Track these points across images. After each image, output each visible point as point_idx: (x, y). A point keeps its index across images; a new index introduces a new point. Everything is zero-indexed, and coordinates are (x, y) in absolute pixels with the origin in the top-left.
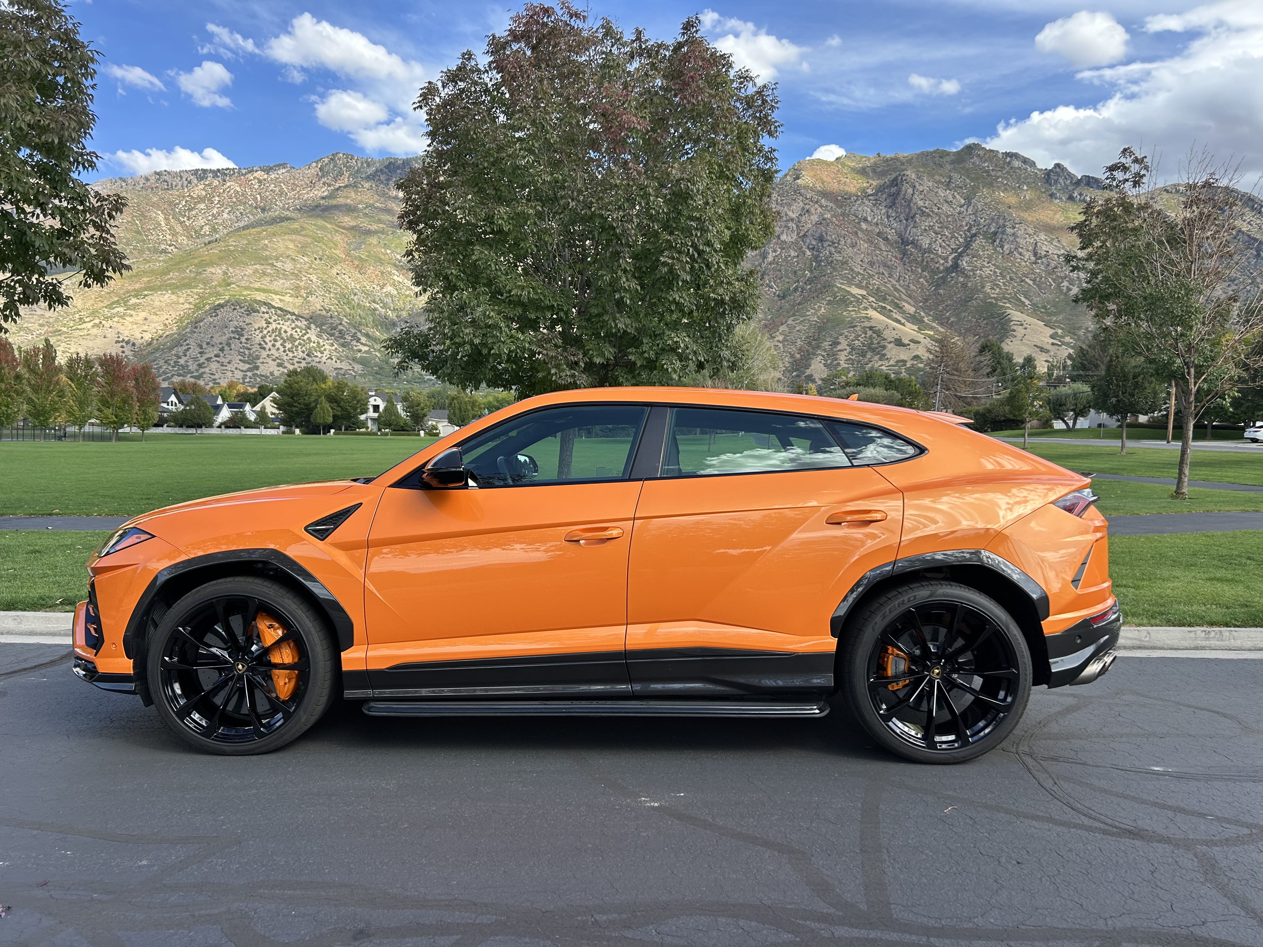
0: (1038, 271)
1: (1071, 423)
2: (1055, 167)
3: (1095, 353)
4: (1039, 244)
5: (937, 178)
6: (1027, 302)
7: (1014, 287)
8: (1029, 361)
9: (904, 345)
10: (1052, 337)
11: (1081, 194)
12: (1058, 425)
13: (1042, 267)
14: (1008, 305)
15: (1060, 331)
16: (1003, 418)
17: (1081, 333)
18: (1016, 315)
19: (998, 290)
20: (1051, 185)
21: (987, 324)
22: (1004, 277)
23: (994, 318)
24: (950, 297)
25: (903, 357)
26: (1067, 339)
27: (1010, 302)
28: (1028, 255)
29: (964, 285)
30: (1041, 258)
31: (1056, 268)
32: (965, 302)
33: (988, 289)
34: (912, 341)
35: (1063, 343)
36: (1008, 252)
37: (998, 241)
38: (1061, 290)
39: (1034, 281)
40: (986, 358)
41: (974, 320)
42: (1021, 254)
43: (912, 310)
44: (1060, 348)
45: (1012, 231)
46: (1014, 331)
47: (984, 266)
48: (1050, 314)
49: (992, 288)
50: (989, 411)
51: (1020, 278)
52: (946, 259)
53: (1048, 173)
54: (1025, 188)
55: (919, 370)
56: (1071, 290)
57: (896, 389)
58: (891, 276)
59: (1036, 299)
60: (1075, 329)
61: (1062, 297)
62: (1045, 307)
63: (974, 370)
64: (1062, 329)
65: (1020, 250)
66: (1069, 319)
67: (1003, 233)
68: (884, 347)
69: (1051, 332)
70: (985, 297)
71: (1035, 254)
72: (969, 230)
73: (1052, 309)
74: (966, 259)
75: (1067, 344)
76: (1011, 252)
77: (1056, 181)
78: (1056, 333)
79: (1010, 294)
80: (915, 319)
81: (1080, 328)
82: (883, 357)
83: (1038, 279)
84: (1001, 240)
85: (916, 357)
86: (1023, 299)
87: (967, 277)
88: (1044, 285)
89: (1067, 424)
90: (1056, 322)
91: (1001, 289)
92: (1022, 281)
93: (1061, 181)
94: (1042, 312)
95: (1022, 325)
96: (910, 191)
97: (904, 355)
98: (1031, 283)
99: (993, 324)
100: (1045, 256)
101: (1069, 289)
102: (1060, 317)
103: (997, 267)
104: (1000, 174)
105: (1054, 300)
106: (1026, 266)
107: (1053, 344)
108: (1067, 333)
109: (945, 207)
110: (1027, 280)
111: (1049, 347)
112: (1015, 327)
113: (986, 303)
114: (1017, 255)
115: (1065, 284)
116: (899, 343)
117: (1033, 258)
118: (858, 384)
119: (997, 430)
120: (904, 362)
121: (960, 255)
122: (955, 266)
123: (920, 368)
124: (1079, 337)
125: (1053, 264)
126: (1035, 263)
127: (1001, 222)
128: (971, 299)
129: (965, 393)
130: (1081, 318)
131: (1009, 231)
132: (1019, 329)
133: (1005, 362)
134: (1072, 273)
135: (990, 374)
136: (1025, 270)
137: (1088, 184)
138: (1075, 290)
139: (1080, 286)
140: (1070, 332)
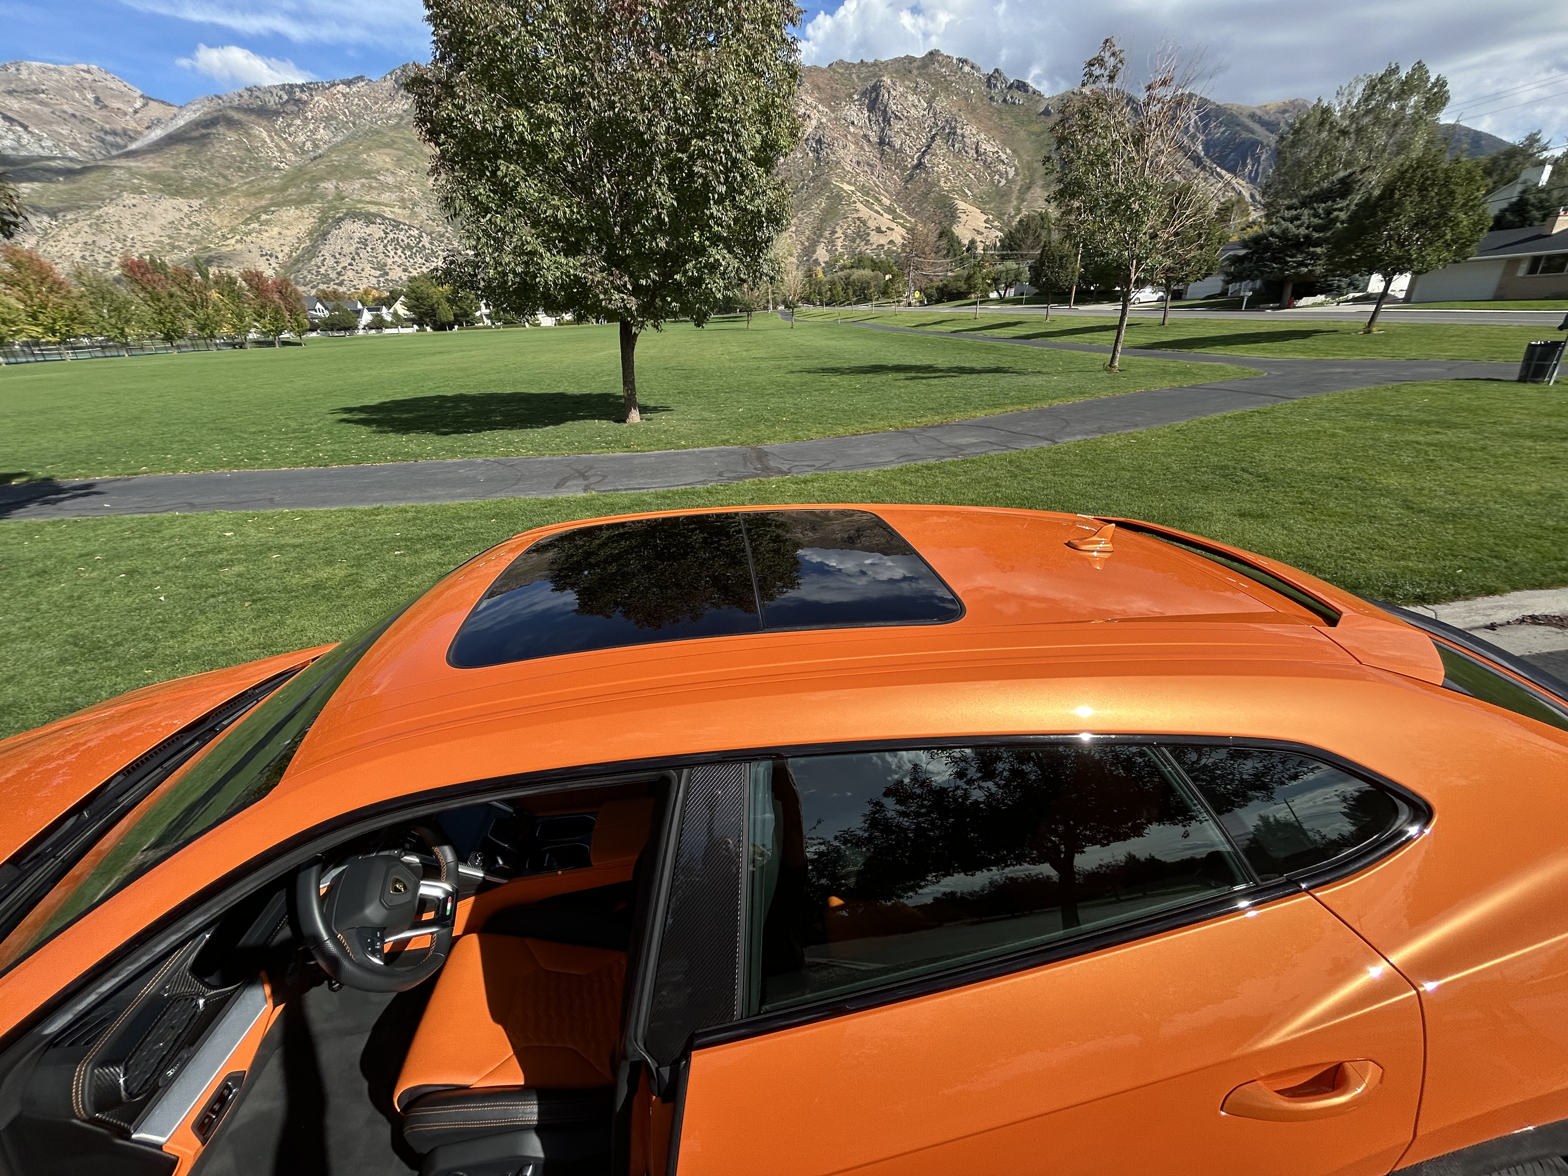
0: (978, 166)
1: (1002, 293)
2: (994, 73)
3: (1018, 236)
5: (907, 83)
6: (970, 194)
7: (960, 181)
8: (973, 242)
9: (882, 232)
10: (986, 222)
11: (1012, 97)
12: (994, 295)
13: (982, 163)
14: (956, 196)
15: (991, 217)
16: (955, 292)
17: (1005, 218)
18: (961, 205)
19: (949, 184)
20: (991, 88)
21: (941, 213)
22: (954, 172)
23: (946, 207)
24: (915, 191)
25: (882, 242)
26: (996, 223)
27: (958, 194)
28: (972, 153)
29: (926, 180)
30: (980, 155)
31: (991, 163)
32: (926, 194)
33: (942, 183)
34: (888, 228)
35: (993, 227)
36: (957, 150)
37: (951, 140)
38: (994, 183)
39: (975, 175)
40: (944, 243)
41: (932, 209)
42: (967, 152)
43: (888, 203)
44: (992, 231)
45: (961, 132)
46: (960, 218)
47: (939, 164)
48: (985, 203)
49: (945, 183)
50: (946, 286)
51: (965, 173)
52: (912, 158)
53: (989, 79)
54: (972, 92)
55: (894, 252)
58: (872, 173)
59: (976, 191)
60: (1001, 214)
61: (994, 188)
62: (981, 197)
63: (935, 252)
64: (993, 215)
65: (966, 148)
66: (998, 207)
67: (955, 133)
68: (868, 234)
69: (985, 217)
70: (940, 190)
71: (977, 152)
72: (930, 131)
73: (987, 198)
74: (927, 157)
75: (996, 227)
76: (960, 151)
77: (995, 86)
78: (989, 218)
79: (958, 187)
80: (890, 210)
81: (1005, 214)
82: (867, 242)
83: (978, 174)
84: (953, 140)
85: (891, 242)
86: (967, 191)
87: (928, 173)
88: (982, 179)
90: (989, 209)
91: (951, 183)
92: (967, 175)
93: (998, 85)
94: (979, 202)
95: (965, 213)
96: (886, 95)
97: (883, 240)
98: (973, 177)
99: (945, 213)
100: (984, 153)
101: (999, 182)
102: (992, 205)
103: (949, 164)
104: (953, 79)
105: (988, 191)
106: (970, 162)
108: (996, 218)
109: (913, 111)
110: (970, 175)
111: (983, 230)
112: (960, 215)
113: (940, 195)
114: (964, 153)
115: (997, 177)
116: (879, 230)
117: (975, 156)
118: (852, 267)
120: (883, 245)
121: (924, 153)
122: (920, 165)
123: (894, 250)
124: (1003, 221)
125: (989, 160)
126: (977, 160)
127: (953, 123)
128: (930, 191)
129: (929, 271)
130: (1006, 205)
131: (959, 131)
132: (963, 216)
133: (956, 245)
134: (1002, 168)
135: (946, 256)
136: (969, 166)
137: (1018, 88)
138: (1003, 182)
139: (1007, 179)
140: (999, 217)
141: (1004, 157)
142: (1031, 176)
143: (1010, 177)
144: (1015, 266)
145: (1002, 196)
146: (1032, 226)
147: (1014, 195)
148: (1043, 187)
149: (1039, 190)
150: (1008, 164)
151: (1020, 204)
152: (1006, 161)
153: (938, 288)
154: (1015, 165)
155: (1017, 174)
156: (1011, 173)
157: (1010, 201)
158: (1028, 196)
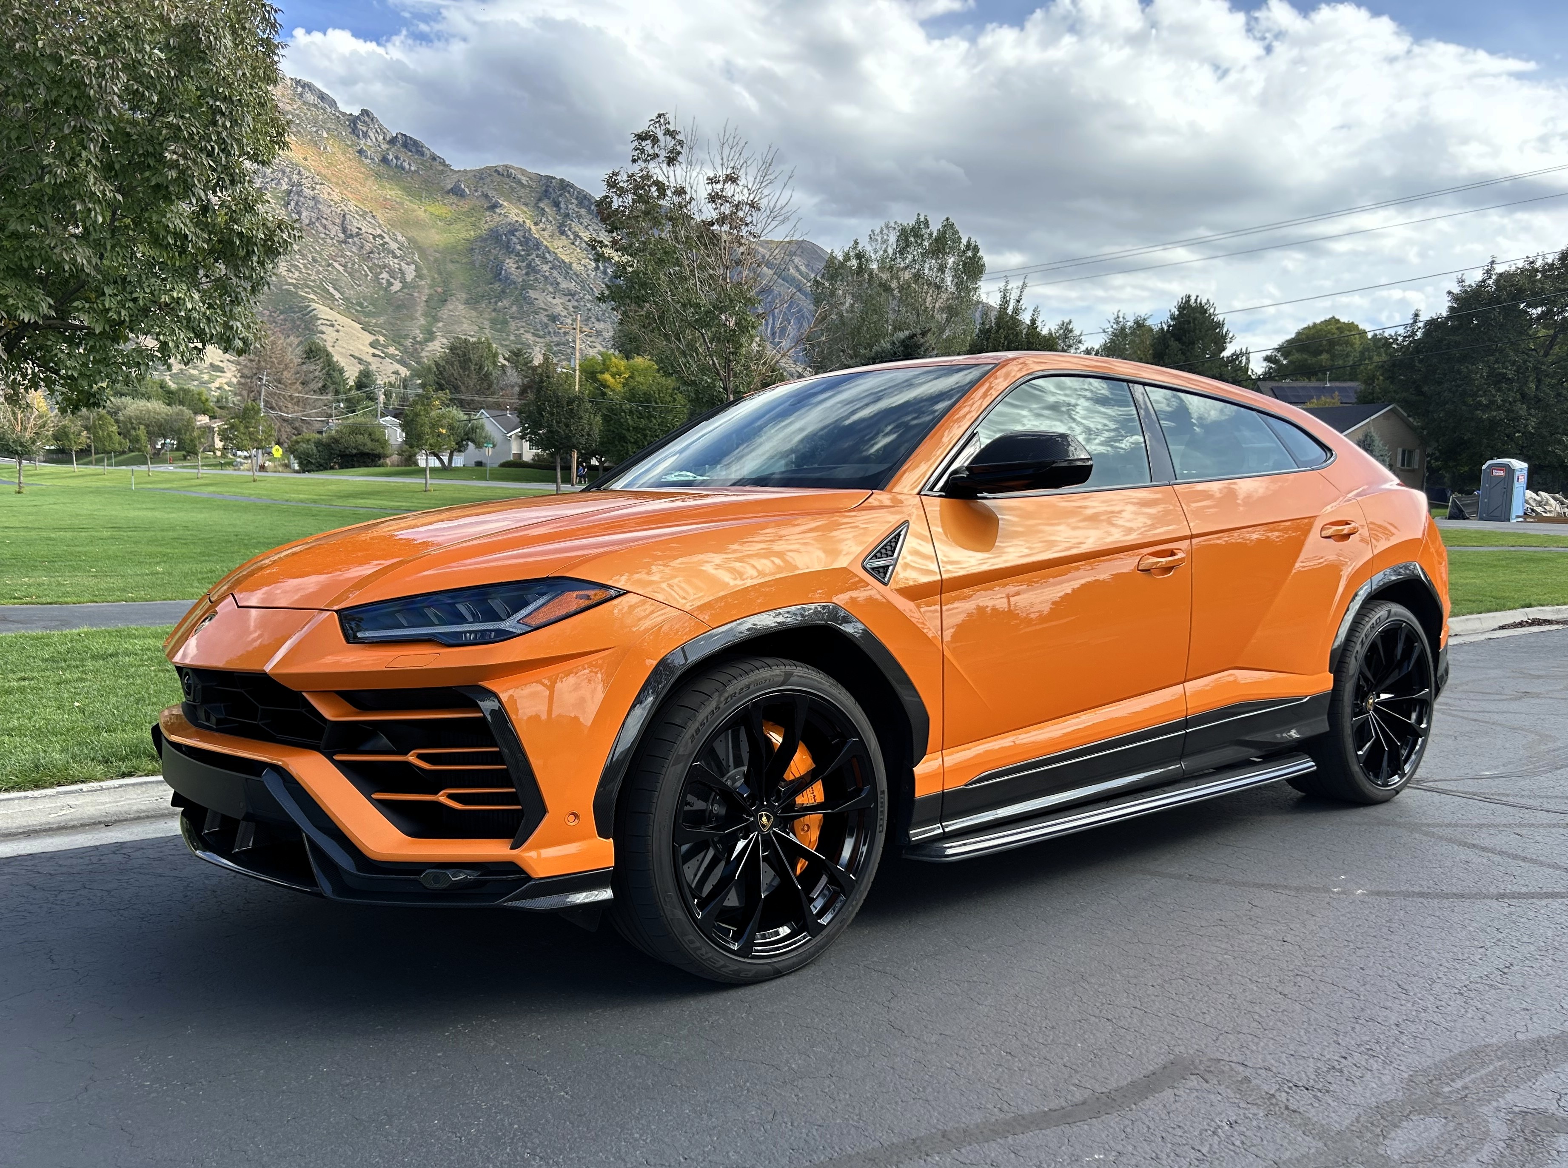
0: (348, 253)
1: (446, 459)
2: (362, 114)
3: (455, 371)
4: (348, 217)
6: (338, 295)
7: (318, 272)
8: (364, 375)
10: (372, 345)
11: (397, 158)
13: (354, 249)
14: (312, 296)
15: (381, 339)
16: (354, 451)
17: (408, 343)
18: (323, 311)
19: (297, 274)
20: (358, 136)
21: (285, 320)
22: (304, 257)
23: (294, 312)
26: (392, 350)
27: (315, 293)
28: (335, 230)
30: (351, 236)
31: (371, 252)
33: (282, 271)
35: (387, 355)
36: (307, 221)
37: (293, 204)
38: (380, 284)
39: (345, 266)
40: (315, 368)
41: (267, 313)
42: (325, 227)
44: (383, 361)
45: (312, 193)
46: (323, 333)
48: (368, 314)
49: (289, 271)
50: (336, 441)
51: (325, 259)
53: (353, 122)
54: (325, 135)
56: (392, 284)
57: (181, 403)
59: (349, 293)
60: (400, 337)
61: (382, 293)
62: (360, 304)
63: (303, 383)
64: (384, 335)
65: (324, 221)
66: (393, 325)
67: (299, 194)
69: (371, 338)
70: (280, 282)
71: (344, 231)
73: (371, 308)
75: (392, 357)
76: (311, 223)
77: (365, 135)
78: (377, 340)
79: (314, 281)
81: (406, 336)
83: (349, 265)
84: (297, 204)
86: (332, 290)
88: (358, 274)
89: (441, 461)
90: (376, 325)
91: (301, 272)
92: (329, 265)
93: (371, 134)
94: (357, 311)
95: (333, 326)
98: (341, 269)
99: (293, 321)
100: (358, 234)
102: (381, 320)
104: (289, 108)
105: (372, 296)
106: (333, 245)
107: (374, 355)
108: (390, 342)
110: (335, 264)
111: (374, 358)
112: (324, 328)
113: (282, 290)
114: (321, 228)
115: (385, 275)
117: (342, 236)
119: (347, 467)
123: (193, 375)
124: (406, 348)
125: (368, 247)
126: (345, 242)
127: (295, 178)
129: (293, 413)
130: (407, 323)
131: (307, 192)
132: (329, 330)
133: (336, 374)
134: (393, 263)
135: (323, 390)
136: (333, 251)
137: (405, 145)
138: (397, 286)
139: (403, 281)
140: (397, 339)
141: (393, 246)
142: (446, 283)
143: (409, 280)
144: (462, 416)
145: (398, 308)
146: (474, 357)
147: (420, 308)
148: (467, 303)
149: (461, 307)
150: (402, 258)
151: (431, 325)
152: (398, 253)
153: (318, 443)
154: (414, 262)
155: (419, 276)
156: (410, 273)
157: (413, 318)
158: (444, 313)
